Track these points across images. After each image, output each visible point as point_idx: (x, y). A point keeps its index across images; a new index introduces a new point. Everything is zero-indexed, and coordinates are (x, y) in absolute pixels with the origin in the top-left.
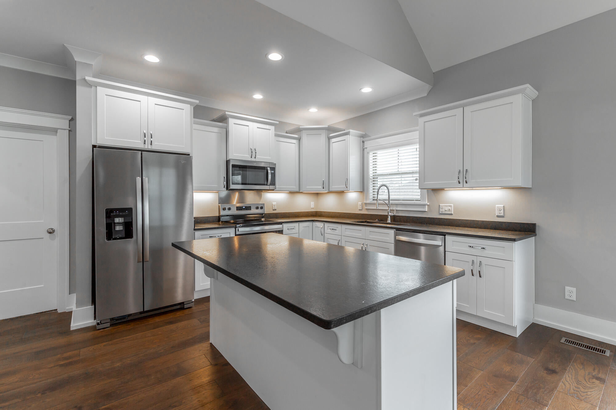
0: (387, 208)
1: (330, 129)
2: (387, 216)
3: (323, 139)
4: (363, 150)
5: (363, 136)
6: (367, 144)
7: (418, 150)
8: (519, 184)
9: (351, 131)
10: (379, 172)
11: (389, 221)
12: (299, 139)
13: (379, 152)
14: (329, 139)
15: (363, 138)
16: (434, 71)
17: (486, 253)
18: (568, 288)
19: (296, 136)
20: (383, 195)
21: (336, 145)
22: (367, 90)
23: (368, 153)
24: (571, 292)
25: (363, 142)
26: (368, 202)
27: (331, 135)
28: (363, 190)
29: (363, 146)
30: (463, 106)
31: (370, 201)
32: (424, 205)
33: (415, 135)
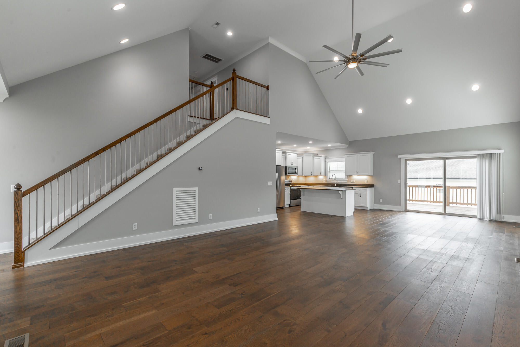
0: (335, 181)
1: (314, 154)
2: (335, 184)
3: (312, 157)
4: (326, 161)
5: (325, 157)
6: (327, 160)
7: (345, 163)
8: (370, 175)
9: (322, 156)
10: (331, 169)
11: (335, 185)
12: (303, 157)
13: (331, 163)
14: (313, 157)
15: (326, 158)
16: (349, 141)
17: (362, 191)
18: (380, 199)
19: (302, 156)
20: (334, 177)
21: (316, 160)
22: (330, 145)
23: (327, 163)
24: (381, 200)
25: (325, 159)
26: (327, 179)
27: (314, 156)
28: (325, 175)
29: (326, 160)
30: (357, 154)
31: (328, 179)
32: (346, 180)
33: (344, 159)
